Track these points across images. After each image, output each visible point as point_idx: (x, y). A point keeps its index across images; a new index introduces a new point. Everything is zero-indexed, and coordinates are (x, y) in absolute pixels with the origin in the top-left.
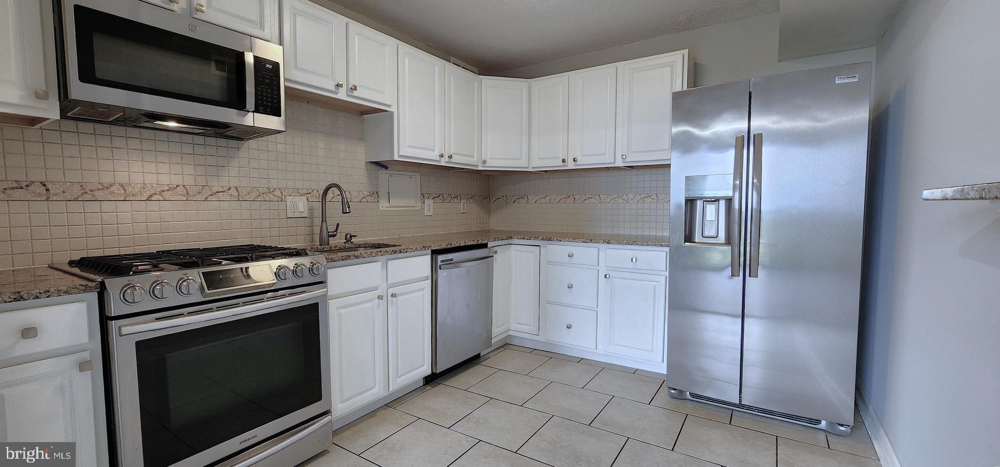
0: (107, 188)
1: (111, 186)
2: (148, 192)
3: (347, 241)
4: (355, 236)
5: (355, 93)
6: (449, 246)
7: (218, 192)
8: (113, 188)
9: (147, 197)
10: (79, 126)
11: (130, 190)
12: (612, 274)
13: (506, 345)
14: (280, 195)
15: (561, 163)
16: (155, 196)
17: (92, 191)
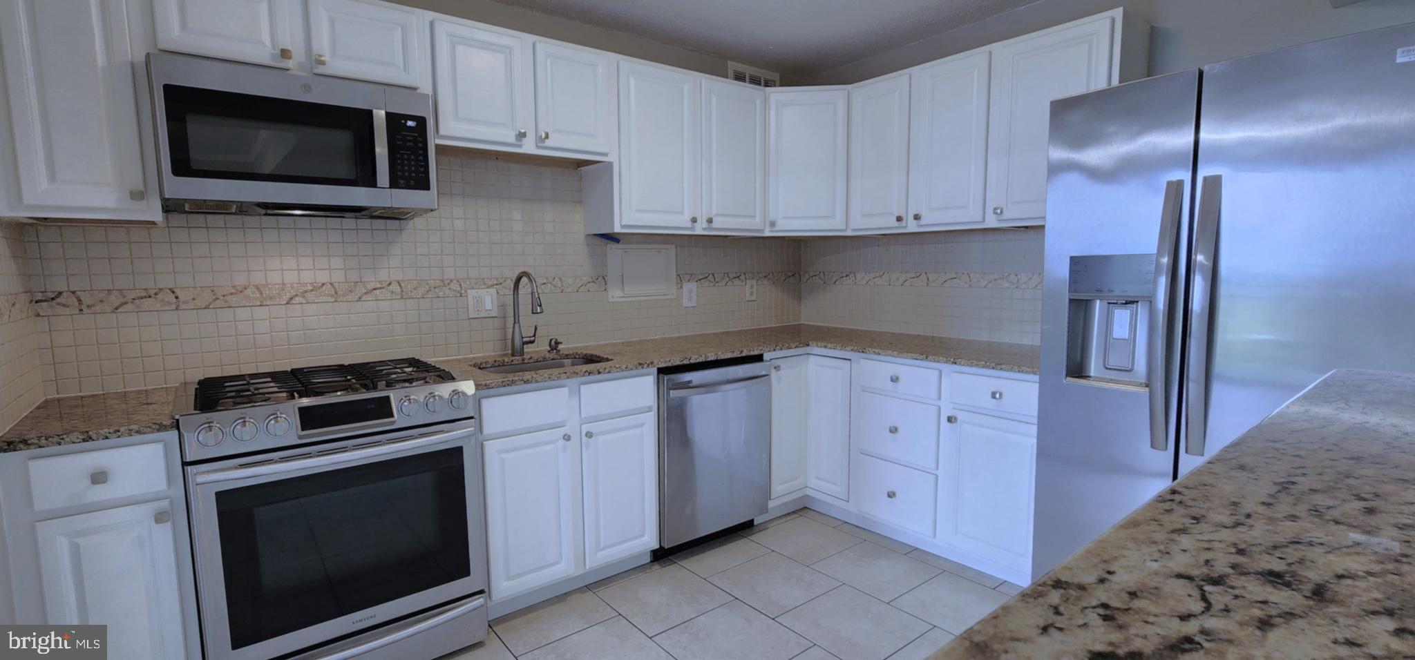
0: (241, 292)
1: (245, 288)
2: (288, 294)
3: (552, 350)
4: (561, 343)
5: (548, 143)
6: (686, 362)
7: (375, 289)
8: (248, 292)
9: (287, 299)
10: (208, 220)
11: (267, 292)
12: (960, 416)
13: (802, 509)
14: (459, 289)
15: (895, 223)
16: (297, 298)
17: (224, 296)
